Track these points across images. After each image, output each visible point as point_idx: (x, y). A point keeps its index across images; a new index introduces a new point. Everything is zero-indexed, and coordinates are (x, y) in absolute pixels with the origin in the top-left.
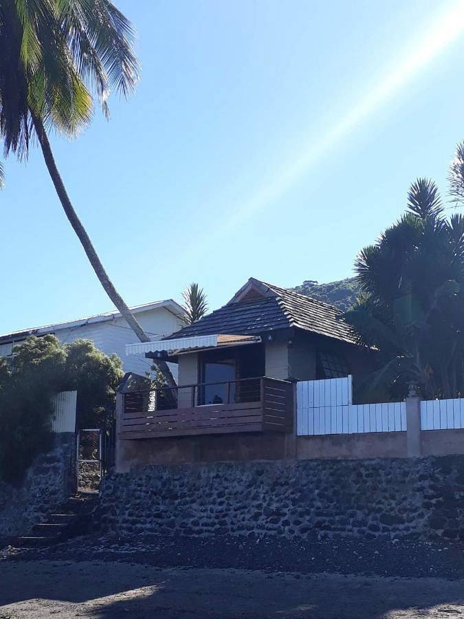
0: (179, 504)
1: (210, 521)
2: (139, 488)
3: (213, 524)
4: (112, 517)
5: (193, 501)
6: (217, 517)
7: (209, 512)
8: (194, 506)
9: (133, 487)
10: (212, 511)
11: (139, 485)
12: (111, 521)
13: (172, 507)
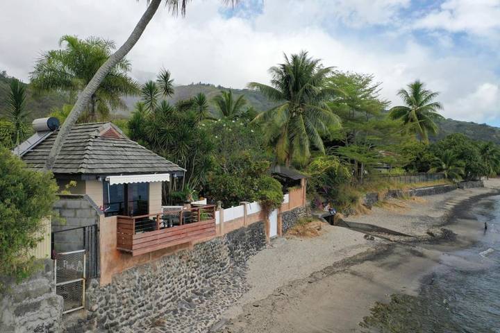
0: (151, 291)
1: (168, 295)
2: (124, 290)
3: (170, 297)
4: (111, 322)
5: (156, 287)
6: (171, 292)
7: (166, 290)
8: (159, 289)
9: (119, 291)
10: (167, 289)
11: (124, 288)
12: (112, 325)
13: (147, 296)
